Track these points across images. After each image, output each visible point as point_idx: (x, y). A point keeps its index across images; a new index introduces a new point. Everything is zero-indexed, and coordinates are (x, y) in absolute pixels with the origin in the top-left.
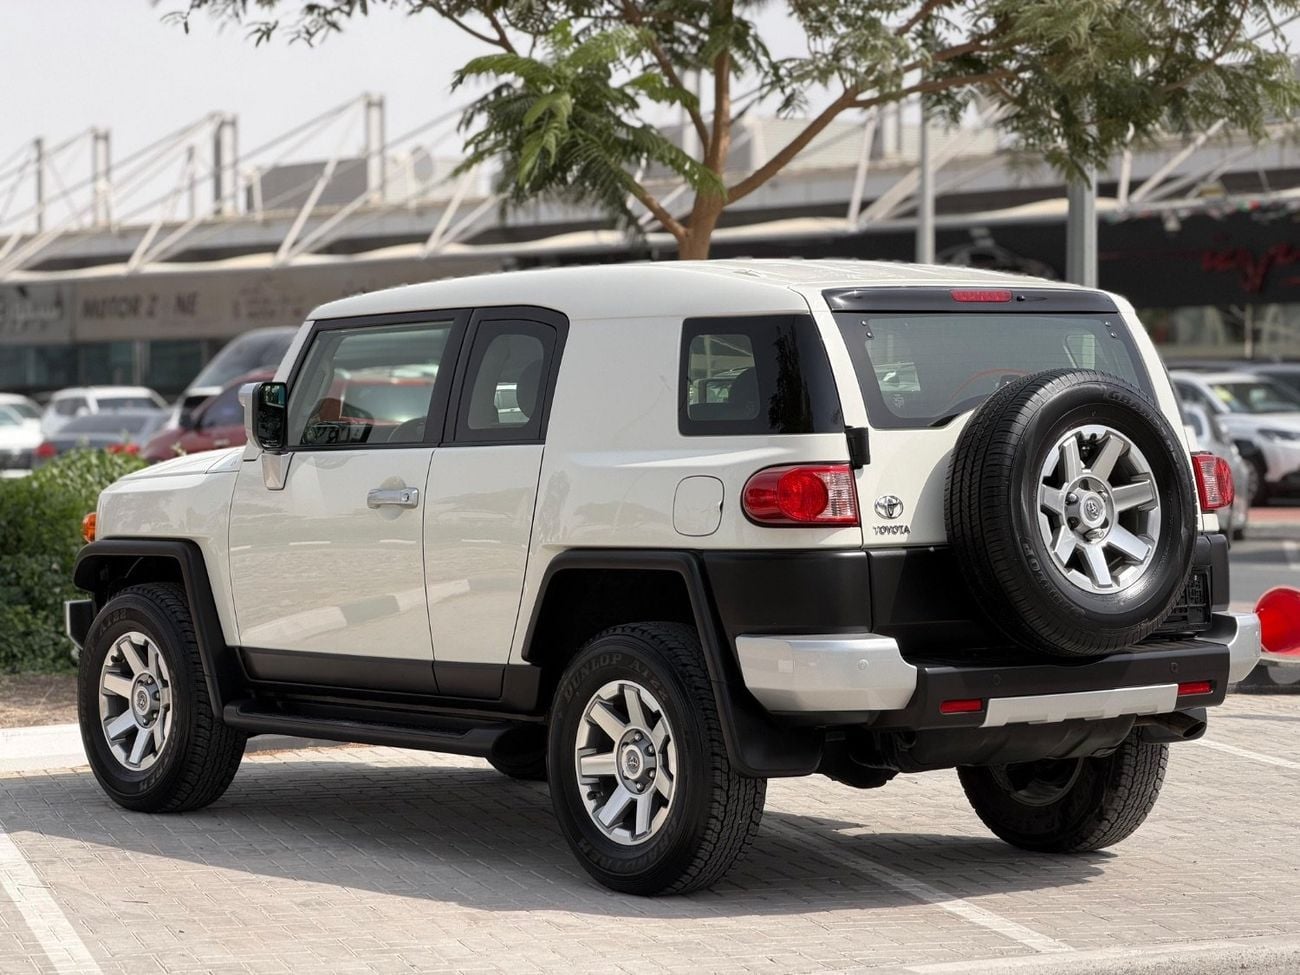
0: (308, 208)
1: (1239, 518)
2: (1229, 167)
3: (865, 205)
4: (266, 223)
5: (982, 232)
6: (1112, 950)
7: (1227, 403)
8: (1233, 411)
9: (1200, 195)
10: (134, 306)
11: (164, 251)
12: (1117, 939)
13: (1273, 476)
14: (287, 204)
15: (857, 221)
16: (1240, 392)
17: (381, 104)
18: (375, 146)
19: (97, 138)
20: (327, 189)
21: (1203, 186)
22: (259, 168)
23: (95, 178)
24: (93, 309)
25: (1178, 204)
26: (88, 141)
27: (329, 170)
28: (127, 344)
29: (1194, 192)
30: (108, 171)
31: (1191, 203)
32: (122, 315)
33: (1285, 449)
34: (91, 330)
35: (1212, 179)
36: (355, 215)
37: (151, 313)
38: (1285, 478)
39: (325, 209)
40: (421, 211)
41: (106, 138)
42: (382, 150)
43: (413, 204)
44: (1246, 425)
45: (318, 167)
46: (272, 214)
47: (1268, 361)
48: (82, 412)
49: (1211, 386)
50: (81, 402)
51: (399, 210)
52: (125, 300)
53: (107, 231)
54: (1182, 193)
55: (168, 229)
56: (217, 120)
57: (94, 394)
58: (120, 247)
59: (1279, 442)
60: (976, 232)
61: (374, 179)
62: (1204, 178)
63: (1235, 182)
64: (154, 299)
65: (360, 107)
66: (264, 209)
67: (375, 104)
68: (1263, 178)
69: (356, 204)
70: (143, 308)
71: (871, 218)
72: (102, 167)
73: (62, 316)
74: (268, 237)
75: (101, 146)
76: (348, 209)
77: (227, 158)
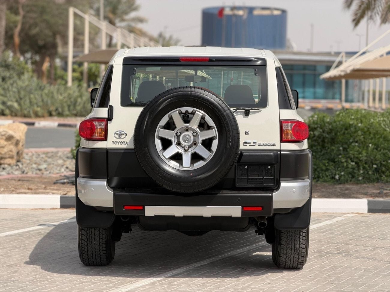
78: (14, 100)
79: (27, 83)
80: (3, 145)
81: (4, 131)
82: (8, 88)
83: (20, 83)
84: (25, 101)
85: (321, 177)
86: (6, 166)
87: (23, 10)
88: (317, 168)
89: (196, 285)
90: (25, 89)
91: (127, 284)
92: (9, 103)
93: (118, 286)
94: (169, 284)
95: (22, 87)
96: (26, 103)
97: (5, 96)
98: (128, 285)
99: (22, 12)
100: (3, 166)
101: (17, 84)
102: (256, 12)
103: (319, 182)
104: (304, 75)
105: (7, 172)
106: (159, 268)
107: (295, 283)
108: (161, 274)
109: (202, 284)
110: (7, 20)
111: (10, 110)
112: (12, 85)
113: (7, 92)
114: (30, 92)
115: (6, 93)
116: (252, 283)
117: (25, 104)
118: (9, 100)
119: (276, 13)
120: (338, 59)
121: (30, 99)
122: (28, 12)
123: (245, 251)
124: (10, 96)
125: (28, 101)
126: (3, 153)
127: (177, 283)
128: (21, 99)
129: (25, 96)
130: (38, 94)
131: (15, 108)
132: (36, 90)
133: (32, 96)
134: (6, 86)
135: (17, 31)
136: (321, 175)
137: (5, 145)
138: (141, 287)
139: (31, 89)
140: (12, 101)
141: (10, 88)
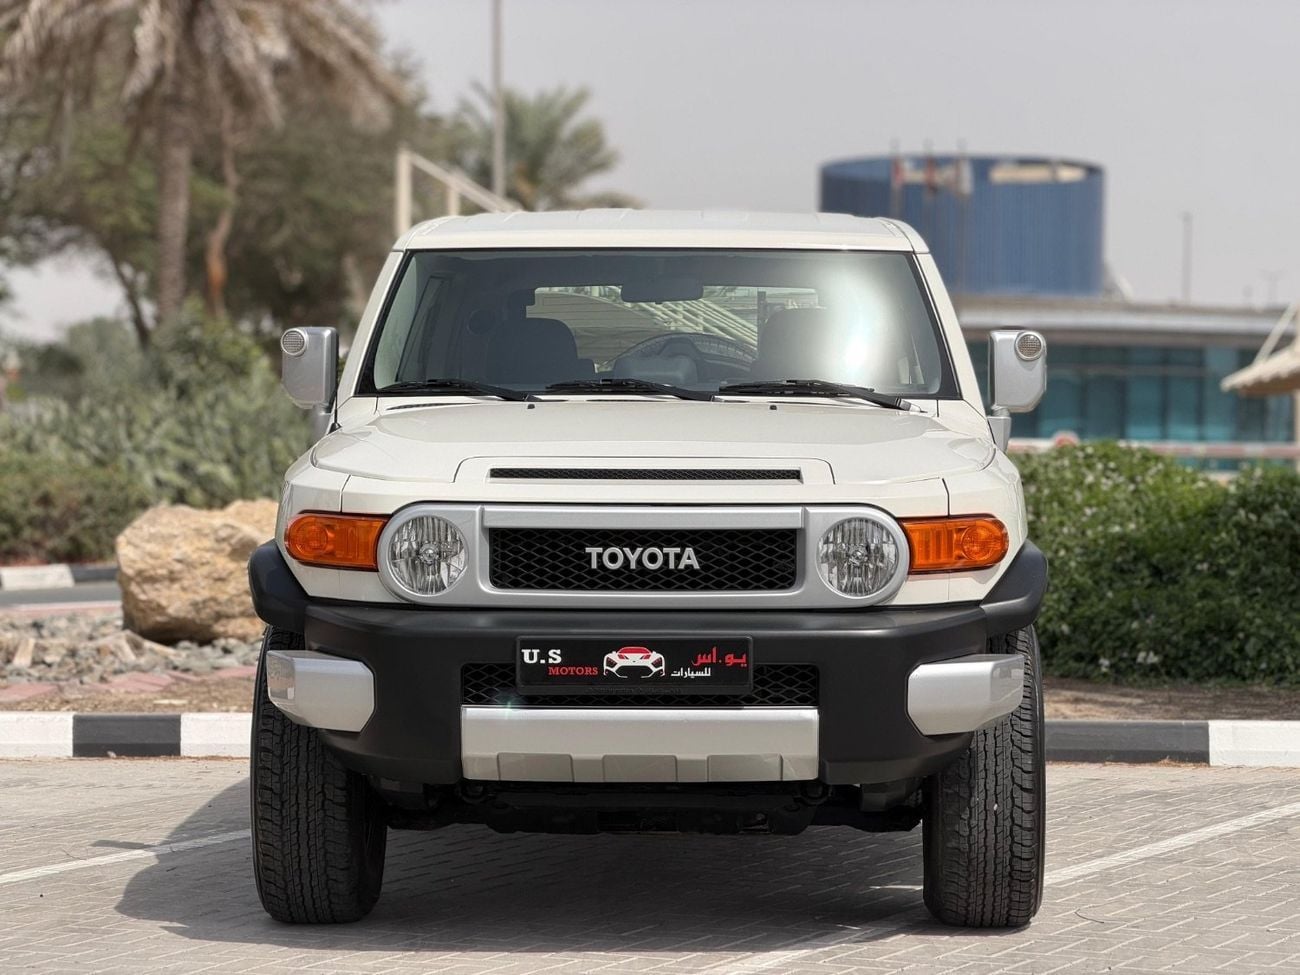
78: (219, 456)
79: (260, 401)
80: (224, 575)
81: (227, 526)
82: (200, 417)
83: (238, 401)
84: (257, 458)
85: (1292, 668)
86: (232, 642)
87: (238, 170)
88: (1277, 638)
89: (953, 964)
90: (254, 423)
91: (722, 962)
92: (204, 468)
93: (694, 966)
94: (862, 963)
95: (244, 414)
96: (258, 466)
97: (191, 446)
98: (724, 965)
99: (233, 178)
100: (222, 642)
101: (229, 405)
102: (1000, 175)
103: (1285, 684)
104: (1165, 383)
105: (242, 660)
106: (817, 918)
107: (1288, 959)
108: (827, 933)
109: (972, 963)
110: (193, 198)
111: (204, 490)
112: (211, 407)
113: (196, 430)
114: (272, 431)
115: (191, 434)
116: (1139, 961)
117: (254, 470)
118: (202, 457)
119: (1067, 175)
120: (1280, 327)
121: (271, 453)
122: (254, 176)
123: (1090, 871)
124: (207, 444)
125: (264, 460)
126: (223, 598)
127: (890, 959)
128: (241, 452)
129: (255, 443)
130: (297, 438)
131: (223, 484)
132: (291, 423)
133: (278, 443)
134: (192, 413)
135: (217, 238)
136: (1289, 660)
137: (231, 573)
138: (770, 970)
139: (274, 422)
140: (212, 460)
141: (206, 419)
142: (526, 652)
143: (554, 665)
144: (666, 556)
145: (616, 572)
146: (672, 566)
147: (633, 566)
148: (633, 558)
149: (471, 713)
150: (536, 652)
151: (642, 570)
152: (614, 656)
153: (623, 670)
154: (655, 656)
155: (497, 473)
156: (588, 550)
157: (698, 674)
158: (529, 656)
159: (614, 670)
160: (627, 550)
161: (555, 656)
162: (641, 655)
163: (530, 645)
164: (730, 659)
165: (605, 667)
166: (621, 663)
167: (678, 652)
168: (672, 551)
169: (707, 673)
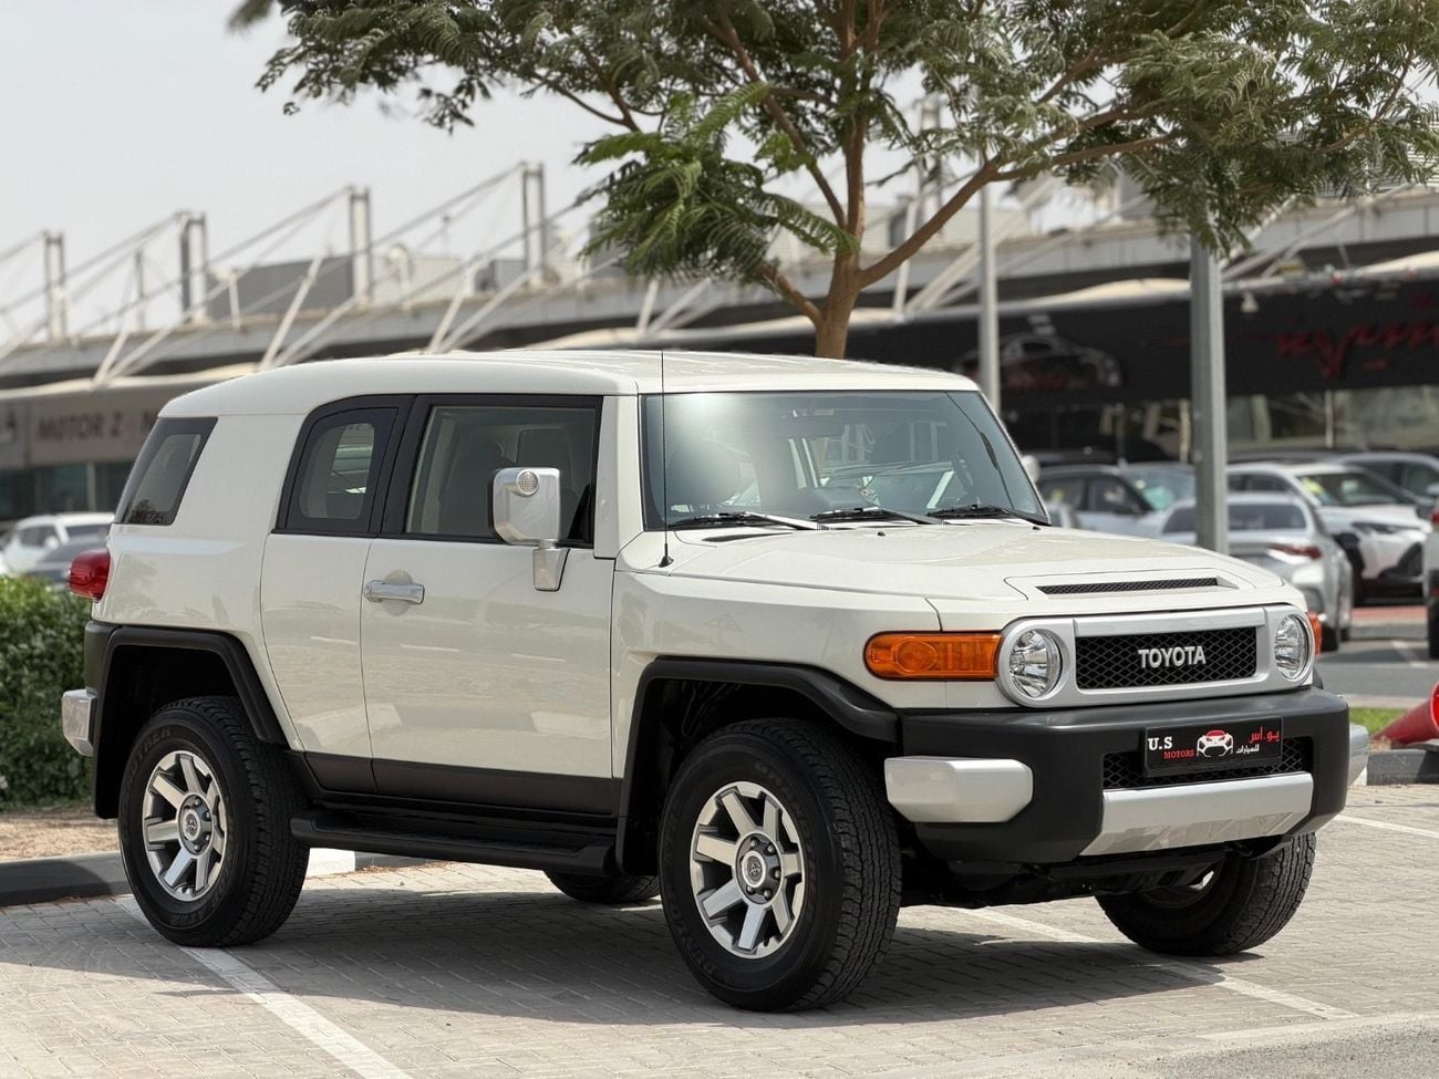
0: (292, 313)
1: (1345, 617)
2: (1305, 243)
3: (911, 293)
4: (245, 330)
5: (1044, 319)
6: (1396, 1015)
7: (1316, 495)
8: (1324, 504)
9: (1278, 273)
10: (95, 425)
11: (133, 364)
12: (1398, 1005)
13: (1370, 572)
14: (266, 309)
15: (904, 311)
16: (1330, 484)
17: (366, 198)
18: (361, 244)
19: (49, 242)
20: (312, 291)
21: (1282, 263)
22: (235, 270)
23: (48, 288)
24: (48, 430)
25: (1255, 283)
26: (40, 245)
27: (313, 271)
28: (77, 468)
29: (1272, 269)
30: (62, 281)
31: (1266, 281)
32: (82, 435)
33: (1381, 543)
34: (46, 453)
35: (1289, 255)
36: (345, 318)
37: (115, 433)
38: (1383, 574)
39: (310, 313)
40: (417, 312)
41: (59, 242)
42: (368, 250)
43: (407, 305)
44: (1341, 518)
45: (301, 267)
46: (249, 320)
47: (1352, 450)
48: (52, 543)
49: (1300, 478)
50: (50, 531)
51: (394, 311)
52: (85, 418)
53: (65, 345)
54: (1256, 272)
55: (136, 339)
56: (184, 220)
57: (63, 522)
58: (82, 361)
59: (1375, 537)
60: (1035, 319)
61: (361, 281)
62: (1281, 255)
63: (1314, 257)
64: (118, 416)
65: (343, 202)
66: (242, 314)
67: (360, 198)
68: (1343, 251)
69: (346, 307)
70: (107, 427)
71: (918, 308)
72: (55, 275)
73: (15, 438)
74: (250, 345)
75: (54, 250)
76: (337, 313)
77: (196, 261)
142: (1151, 740)
143: (1167, 750)
144: (1187, 653)
145: (1156, 670)
146: (1190, 663)
147: (1167, 664)
148: (1167, 657)
149: (1111, 796)
150: (1157, 739)
151: (1172, 667)
152: (1203, 739)
153: (1210, 750)
154: (1228, 737)
155: (1048, 590)
156: (1140, 652)
157: (1252, 750)
158: (1152, 744)
159: (1203, 751)
160: (1163, 650)
161: (1168, 741)
162: (1219, 737)
163: (1153, 734)
164: (1270, 736)
165: (1198, 749)
166: (1208, 745)
167: (1241, 732)
168: (1190, 649)
169: (1256, 749)
